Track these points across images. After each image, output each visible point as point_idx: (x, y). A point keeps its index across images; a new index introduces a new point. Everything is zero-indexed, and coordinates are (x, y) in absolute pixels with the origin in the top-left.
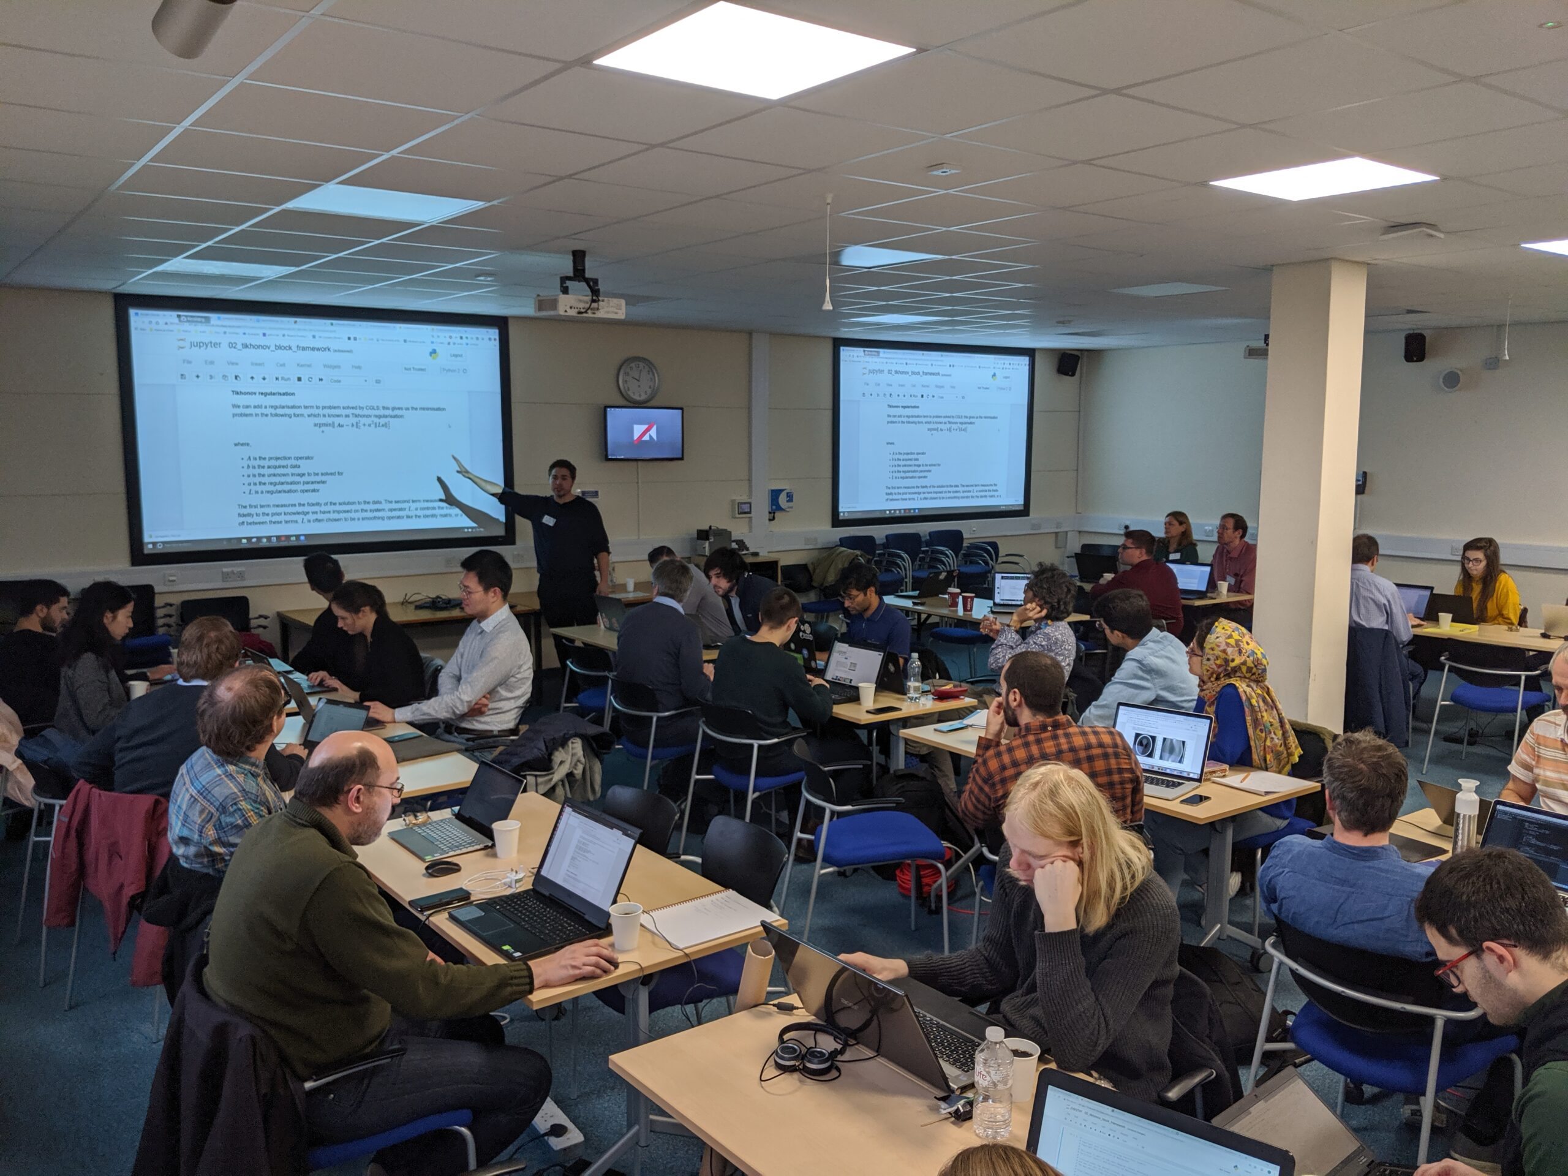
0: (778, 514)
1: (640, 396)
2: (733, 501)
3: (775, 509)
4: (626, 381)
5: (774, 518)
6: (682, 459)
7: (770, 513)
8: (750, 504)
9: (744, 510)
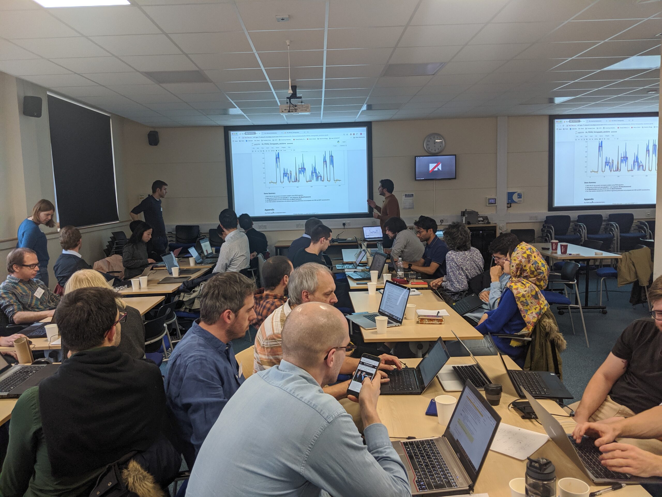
0: (512, 205)
1: (435, 150)
2: (486, 198)
3: (510, 202)
4: (428, 145)
5: (511, 206)
6: (455, 178)
7: (508, 204)
8: (495, 199)
9: (492, 202)
